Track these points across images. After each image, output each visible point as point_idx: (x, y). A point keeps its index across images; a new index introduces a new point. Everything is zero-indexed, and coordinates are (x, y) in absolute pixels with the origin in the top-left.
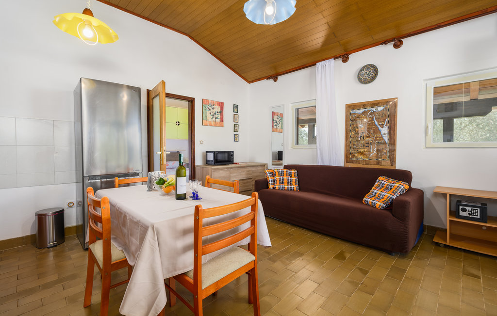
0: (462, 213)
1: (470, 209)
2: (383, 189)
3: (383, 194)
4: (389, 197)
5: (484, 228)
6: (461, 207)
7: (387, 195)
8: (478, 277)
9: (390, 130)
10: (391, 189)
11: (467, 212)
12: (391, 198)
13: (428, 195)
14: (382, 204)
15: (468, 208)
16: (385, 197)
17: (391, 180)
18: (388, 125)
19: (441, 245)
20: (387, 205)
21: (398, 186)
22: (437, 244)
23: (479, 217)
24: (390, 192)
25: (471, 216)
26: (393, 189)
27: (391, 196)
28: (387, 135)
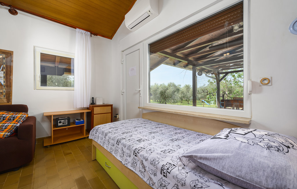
0: (59, 124)
1: (63, 121)
2: (5, 121)
3: (6, 125)
4: (13, 126)
5: (67, 129)
6: (59, 121)
7: (11, 125)
8: (71, 153)
9: (6, 75)
10: (14, 120)
11: (62, 123)
12: (15, 126)
13: (38, 119)
14: (7, 133)
15: (62, 121)
16: (9, 127)
17: (11, 113)
18: (4, 70)
19: (48, 146)
20: (11, 133)
21: (21, 116)
22: (46, 147)
23: (67, 124)
24: (14, 122)
25: (64, 125)
26: (16, 120)
27: (15, 125)
28: (3, 78)
